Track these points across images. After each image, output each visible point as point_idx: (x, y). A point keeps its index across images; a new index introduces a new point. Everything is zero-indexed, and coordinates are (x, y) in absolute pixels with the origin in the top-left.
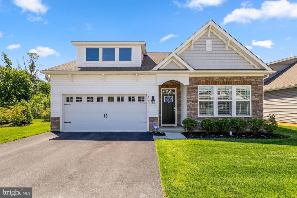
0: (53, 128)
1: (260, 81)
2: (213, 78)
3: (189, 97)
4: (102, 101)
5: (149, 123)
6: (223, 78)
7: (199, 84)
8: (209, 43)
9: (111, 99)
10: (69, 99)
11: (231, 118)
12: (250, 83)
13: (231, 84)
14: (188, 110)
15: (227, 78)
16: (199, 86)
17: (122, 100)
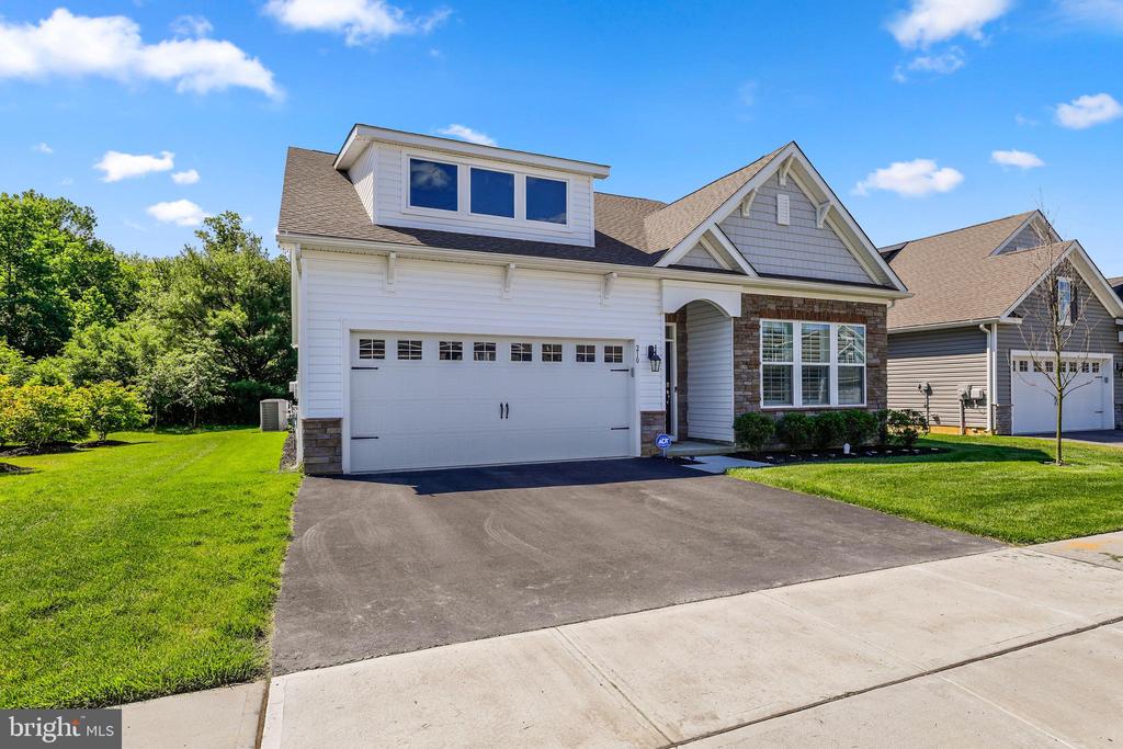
0: (312, 461)
1: (881, 315)
2: (790, 300)
3: (739, 352)
4: (493, 357)
5: (642, 430)
6: (813, 301)
7: (761, 317)
8: (784, 200)
9: (522, 353)
10: (371, 348)
11: (828, 409)
12: (863, 320)
13: (828, 320)
14: (737, 388)
15: (821, 303)
16: (762, 320)
17: (558, 358)
